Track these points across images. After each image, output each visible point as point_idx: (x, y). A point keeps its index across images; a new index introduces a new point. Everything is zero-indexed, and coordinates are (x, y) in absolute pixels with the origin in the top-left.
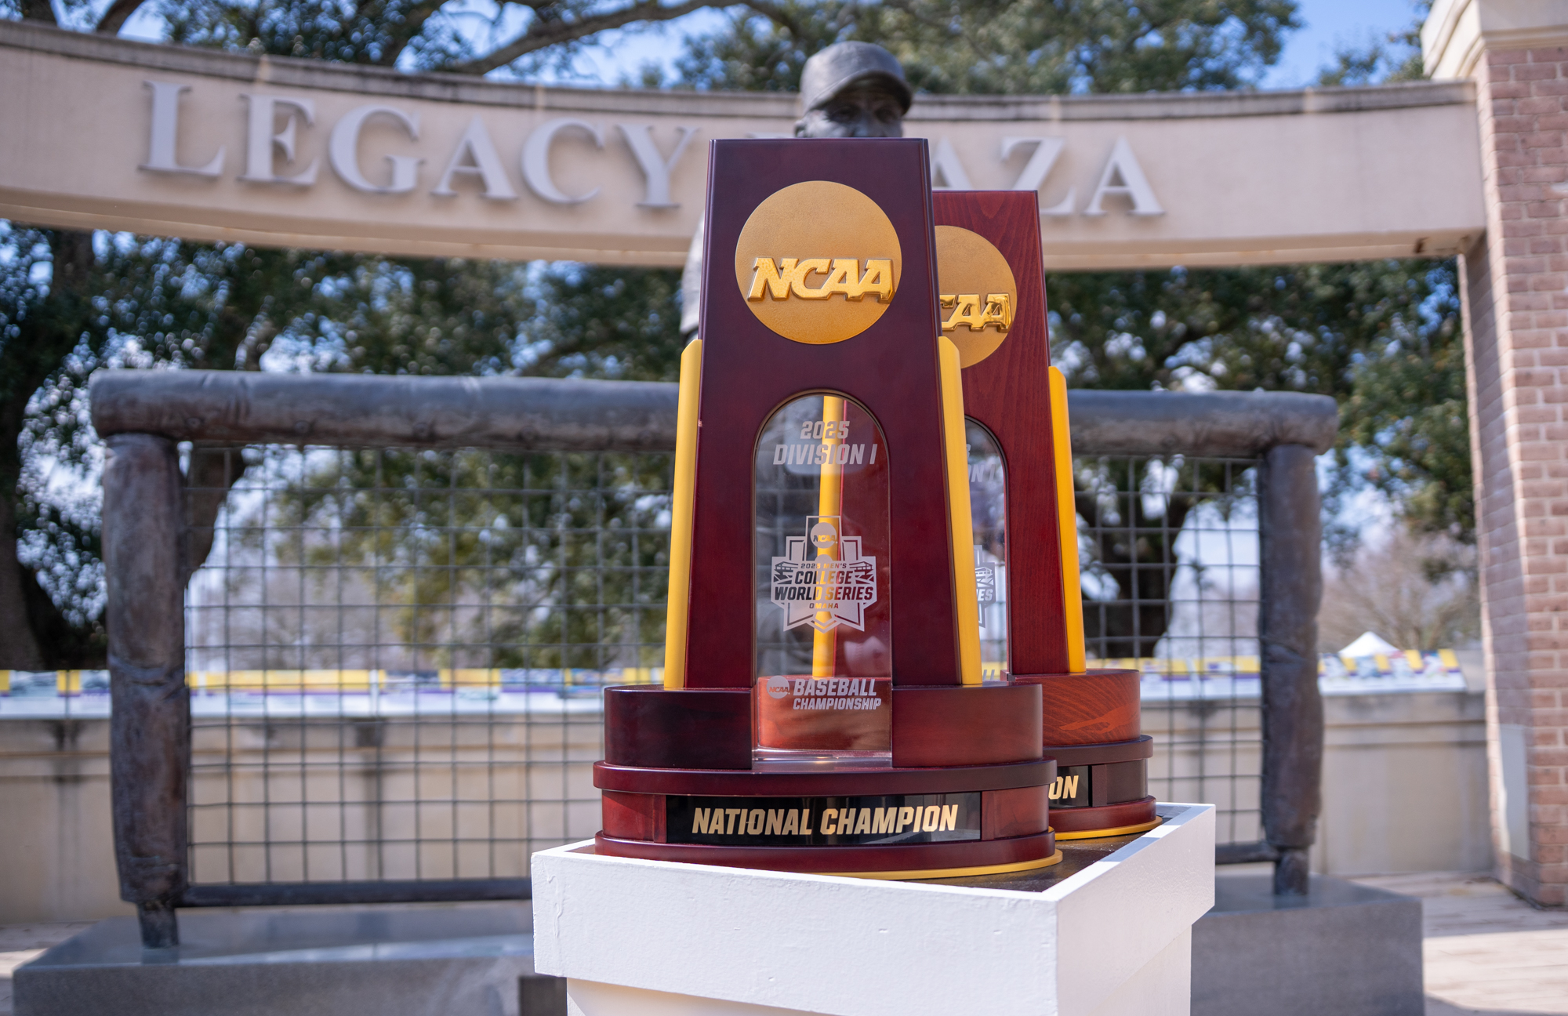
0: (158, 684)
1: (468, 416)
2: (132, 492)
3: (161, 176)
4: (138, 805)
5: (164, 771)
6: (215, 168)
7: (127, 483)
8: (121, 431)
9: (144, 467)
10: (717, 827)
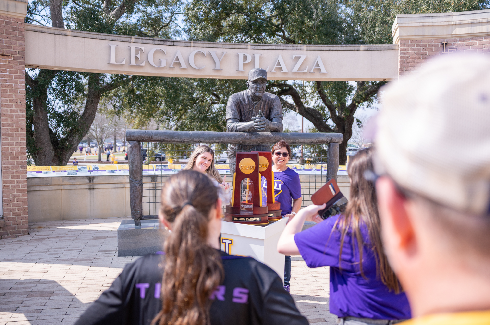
0: (138, 183)
1: (190, 139)
2: (134, 151)
3: (113, 65)
4: (135, 203)
5: (139, 197)
6: (124, 63)
7: (133, 150)
8: (131, 141)
9: (135, 147)
10: (237, 219)
